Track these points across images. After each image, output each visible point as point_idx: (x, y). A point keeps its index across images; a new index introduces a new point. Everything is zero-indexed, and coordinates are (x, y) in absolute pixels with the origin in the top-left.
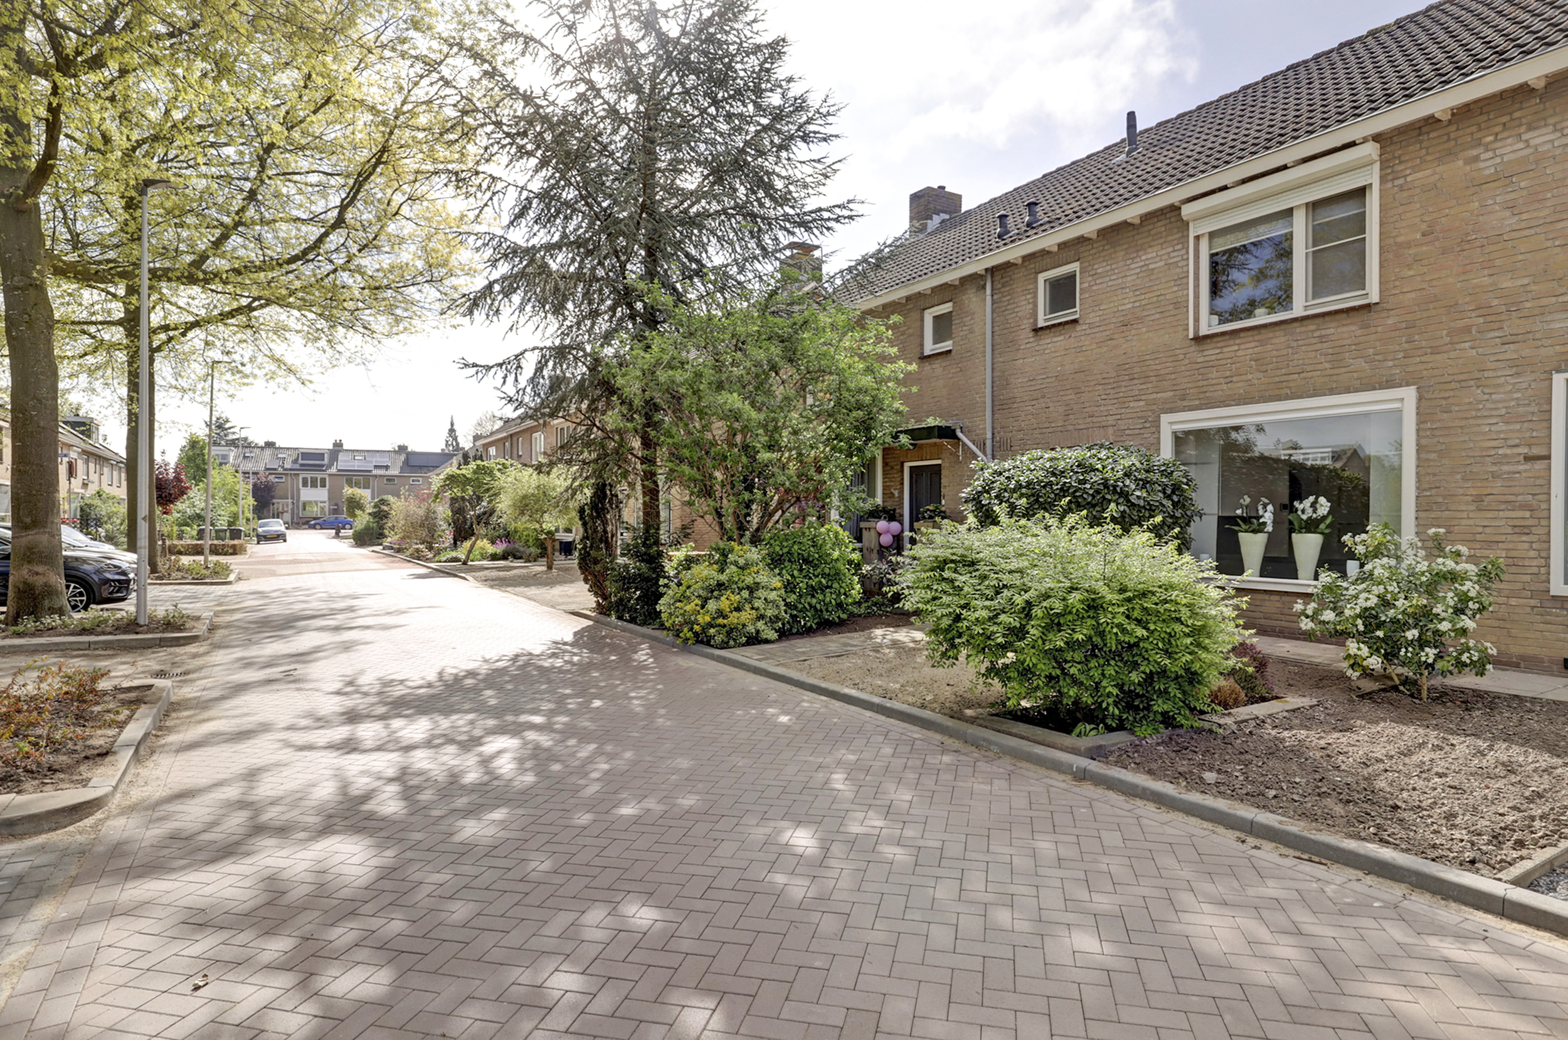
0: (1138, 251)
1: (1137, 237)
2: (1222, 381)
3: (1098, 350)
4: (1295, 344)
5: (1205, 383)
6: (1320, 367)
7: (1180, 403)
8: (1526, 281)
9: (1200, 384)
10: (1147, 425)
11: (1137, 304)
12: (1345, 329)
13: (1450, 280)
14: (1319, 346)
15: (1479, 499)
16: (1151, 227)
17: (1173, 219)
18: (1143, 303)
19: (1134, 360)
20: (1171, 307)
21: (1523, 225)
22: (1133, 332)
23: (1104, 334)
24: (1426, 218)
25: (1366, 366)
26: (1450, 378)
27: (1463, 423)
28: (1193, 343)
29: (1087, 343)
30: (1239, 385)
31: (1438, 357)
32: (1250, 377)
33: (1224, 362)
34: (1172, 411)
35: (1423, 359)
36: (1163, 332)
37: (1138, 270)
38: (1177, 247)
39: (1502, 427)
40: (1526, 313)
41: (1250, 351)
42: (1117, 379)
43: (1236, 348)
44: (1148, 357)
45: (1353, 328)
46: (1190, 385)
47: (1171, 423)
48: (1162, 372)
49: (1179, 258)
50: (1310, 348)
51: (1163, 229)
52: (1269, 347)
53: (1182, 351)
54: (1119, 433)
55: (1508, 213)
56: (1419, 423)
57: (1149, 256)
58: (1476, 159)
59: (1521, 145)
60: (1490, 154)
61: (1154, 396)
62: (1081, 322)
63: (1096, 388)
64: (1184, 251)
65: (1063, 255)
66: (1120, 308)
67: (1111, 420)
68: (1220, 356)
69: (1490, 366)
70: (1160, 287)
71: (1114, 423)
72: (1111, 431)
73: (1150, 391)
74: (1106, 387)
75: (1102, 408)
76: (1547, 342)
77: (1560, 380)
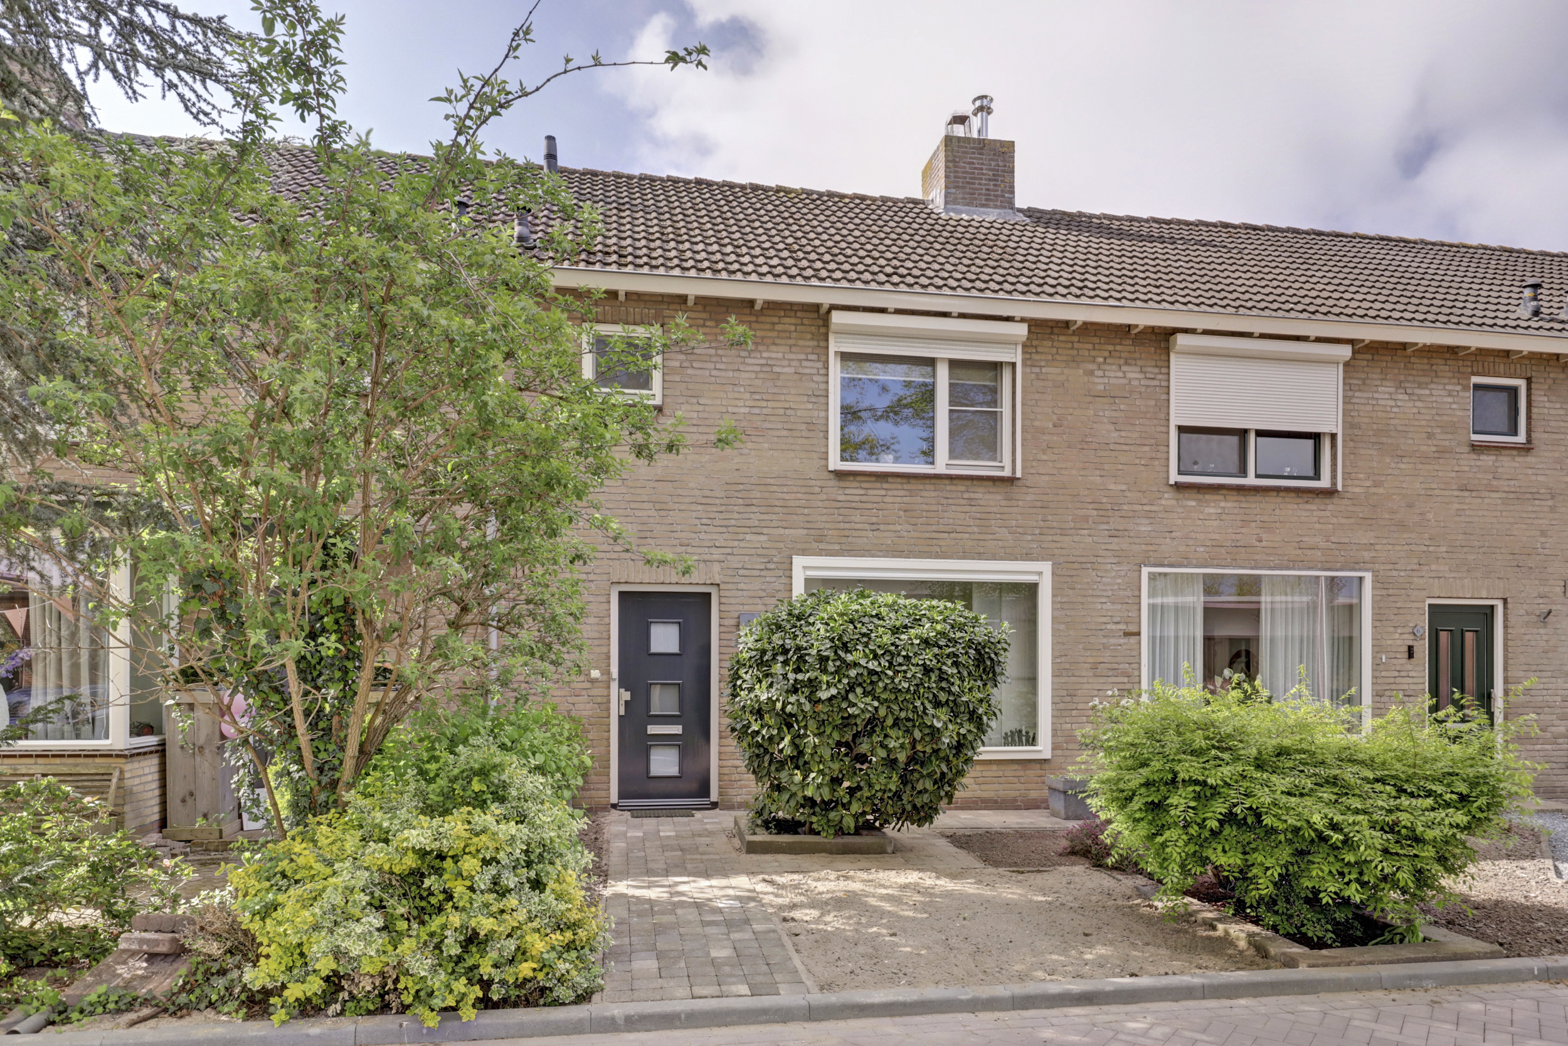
0: (757, 344)
1: (755, 325)
2: (867, 527)
3: (697, 457)
4: (944, 501)
6: (969, 529)
7: (815, 545)
8: (1124, 487)
9: (842, 526)
10: (772, 566)
11: (757, 411)
12: (992, 497)
13: (1074, 472)
14: (968, 508)
15: (1095, 666)
16: (776, 320)
17: (806, 322)
18: (765, 411)
19: (752, 481)
20: (804, 427)
21: (1122, 441)
22: (750, 446)
23: (705, 436)
24: (1056, 411)
25: (1010, 537)
26: (1074, 560)
27: (1083, 600)
28: (832, 476)
30: (888, 534)
31: (1066, 538)
32: (899, 528)
33: (870, 506)
34: (804, 552)
35: (1055, 538)
36: (792, 454)
37: (757, 368)
38: (811, 357)
39: (1109, 606)
40: (1123, 513)
41: (898, 500)
42: (725, 501)
43: (883, 492)
44: (772, 481)
45: (998, 497)
46: (828, 526)
47: (805, 568)
48: (792, 503)
49: (814, 371)
50: (959, 509)
51: (793, 328)
52: (919, 500)
53: (819, 483)
54: (730, 572)
55: (1112, 427)
56: (1053, 596)
57: (774, 355)
58: (1091, 373)
59: (1120, 374)
60: (1100, 373)
61: (781, 531)
62: (666, 412)
63: (694, 507)
64: (820, 365)
65: (636, 310)
66: (730, 409)
67: (717, 554)
68: (864, 498)
69: (1101, 553)
70: (788, 398)
71: (722, 558)
72: (716, 567)
73: (775, 524)
74: (709, 508)
75: (702, 536)
76: (1138, 541)
77: (1145, 571)
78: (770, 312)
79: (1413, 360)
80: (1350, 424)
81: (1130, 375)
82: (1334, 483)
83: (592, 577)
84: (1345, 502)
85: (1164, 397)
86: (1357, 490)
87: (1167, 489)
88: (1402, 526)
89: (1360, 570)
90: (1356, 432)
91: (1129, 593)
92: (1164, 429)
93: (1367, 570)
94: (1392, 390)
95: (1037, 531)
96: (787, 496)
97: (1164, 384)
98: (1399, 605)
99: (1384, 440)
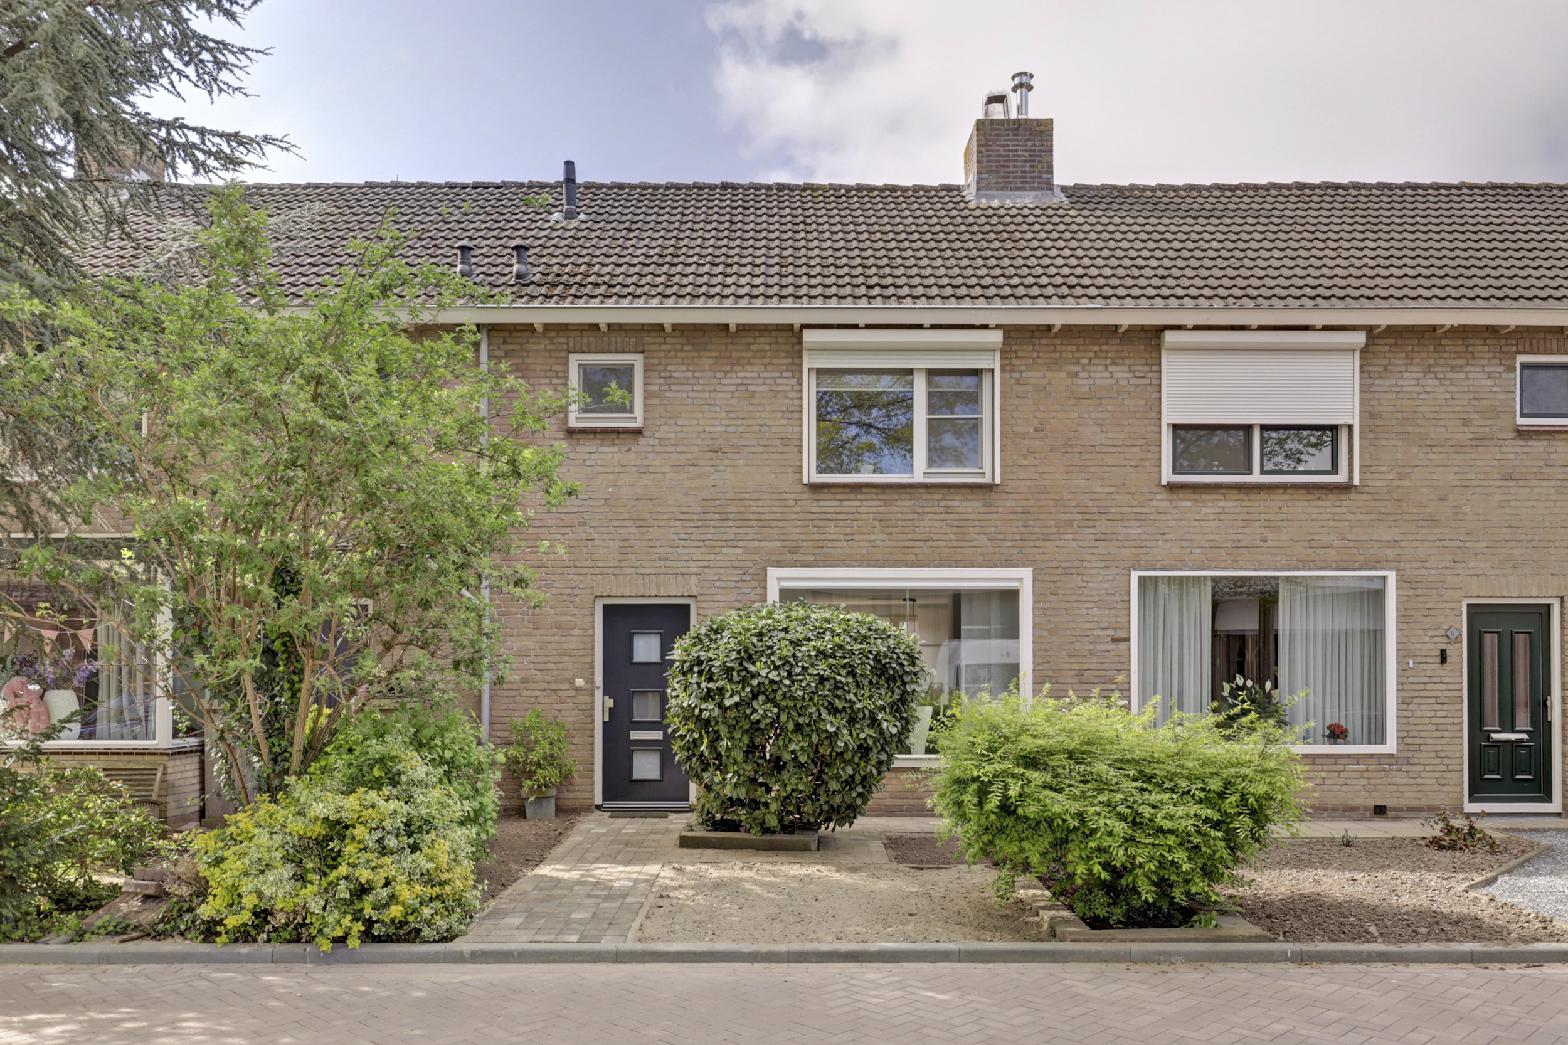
0: (733, 365)
1: (730, 347)
2: (841, 537)
3: (674, 475)
4: (920, 510)
5: (822, 537)
6: (946, 537)
7: (789, 557)
8: (1111, 490)
9: (816, 537)
10: (747, 577)
11: (732, 429)
12: (968, 504)
13: (1057, 476)
14: (945, 516)
15: (1080, 673)
16: (751, 340)
17: (780, 340)
18: (740, 429)
19: (728, 496)
20: (778, 442)
21: (1109, 442)
22: (726, 462)
23: (683, 456)
24: (1038, 415)
25: (989, 543)
26: (1057, 564)
27: (1068, 605)
28: (806, 488)
29: (656, 463)
30: (863, 544)
31: (1048, 544)
32: (873, 537)
33: (844, 517)
34: (779, 564)
35: (1036, 543)
36: (767, 469)
37: (733, 388)
38: (785, 374)
39: (1095, 611)
40: (1111, 517)
41: (874, 510)
42: (702, 516)
43: (858, 503)
44: (747, 496)
45: (976, 504)
46: (802, 537)
47: (779, 579)
48: (767, 517)
49: (789, 388)
50: (936, 517)
51: (767, 347)
52: (894, 509)
53: (793, 496)
54: (707, 584)
55: (1098, 429)
56: (1035, 602)
57: (749, 375)
58: (1075, 375)
59: (1107, 375)
60: (1085, 374)
61: (757, 544)
62: (646, 433)
63: (672, 523)
64: (794, 381)
65: (617, 339)
66: (707, 429)
67: (694, 567)
68: (839, 510)
69: (1087, 557)
70: (763, 415)
71: (699, 571)
72: (693, 580)
73: (750, 537)
74: (687, 524)
75: (680, 550)
76: (1126, 544)
77: (1135, 575)
78: (746, 334)
79: (1444, 342)
80: (1369, 414)
81: (1117, 375)
82: (1351, 478)
83: (576, 591)
84: (1364, 497)
85: (1156, 395)
86: (1378, 484)
87: (1158, 490)
88: (1433, 520)
89: (1382, 569)
90: (1377, 422)
91: (1117, 598)
92: (1155, 429)
93: (1390, 569)
94: (1420, 375)
95: (1018, 537)
96: (762, 510)
97: (1155, 382)
98: (1429, 606)
99: (1411, 429)
